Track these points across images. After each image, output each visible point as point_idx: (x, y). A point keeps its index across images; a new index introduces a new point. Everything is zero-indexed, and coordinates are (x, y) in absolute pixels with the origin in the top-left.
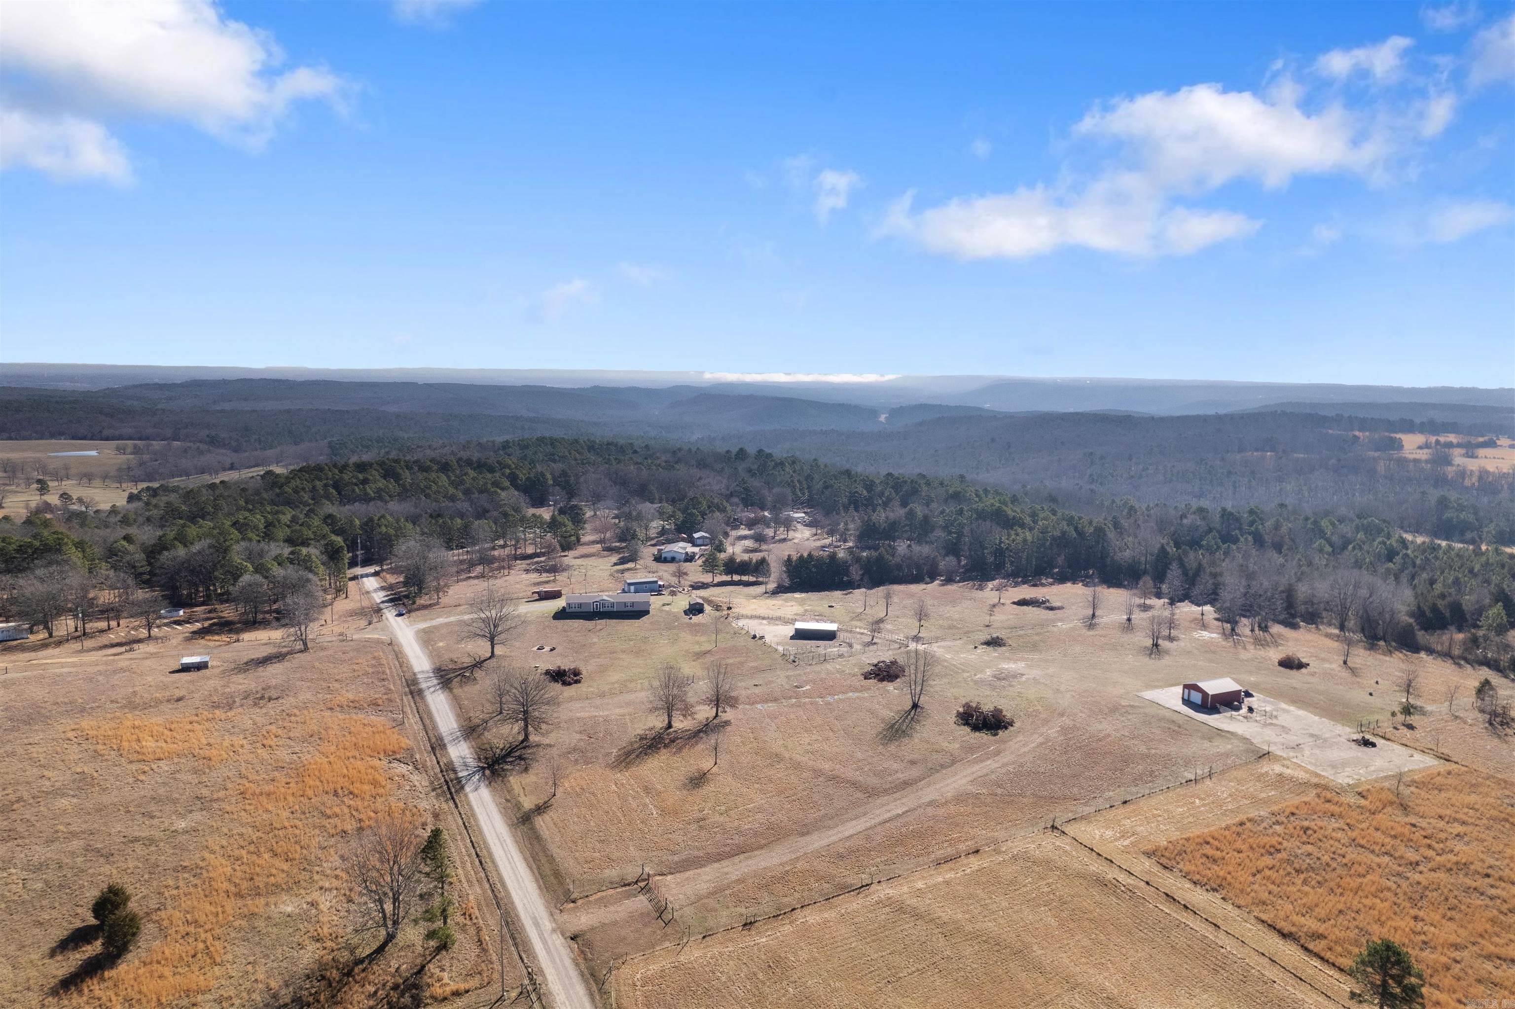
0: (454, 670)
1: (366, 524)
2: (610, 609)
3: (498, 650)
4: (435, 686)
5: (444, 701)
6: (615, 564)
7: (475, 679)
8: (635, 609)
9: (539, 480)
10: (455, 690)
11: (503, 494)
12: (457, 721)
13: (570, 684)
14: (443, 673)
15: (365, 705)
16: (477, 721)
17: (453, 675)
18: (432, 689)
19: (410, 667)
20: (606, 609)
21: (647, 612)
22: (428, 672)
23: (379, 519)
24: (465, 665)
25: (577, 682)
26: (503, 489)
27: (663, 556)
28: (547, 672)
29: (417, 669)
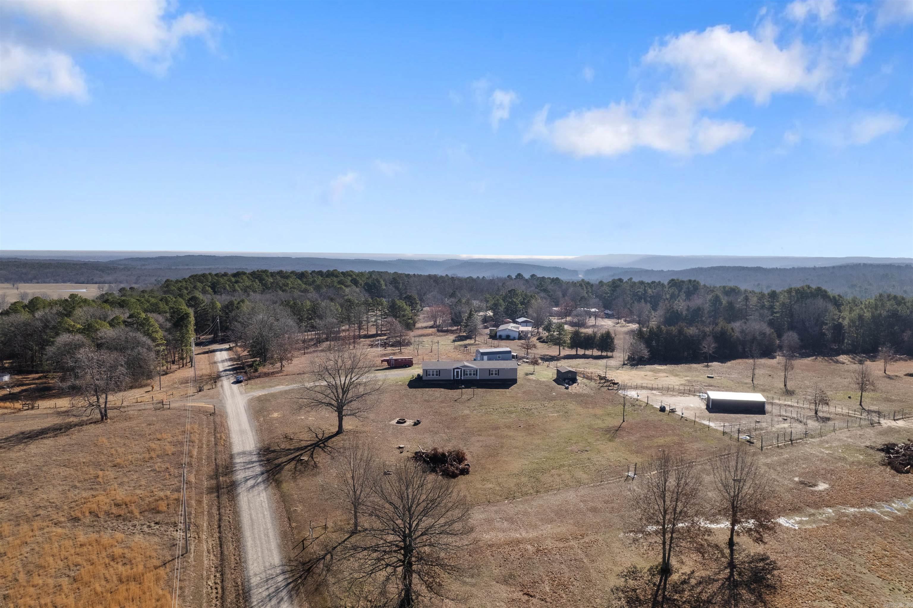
0: (288, 451)
1: (227, 307)
2: (473, 377)
3: (348, 424)
4: (255, 477)
5: (266, 505)
6: (454, 341)
7: (315, 466)
8: (501, 377)
9: (375, 284)
10: (284, 485)
11: (347, 290)
12: (282, 547)
13: (454, 476)
14: (271, 456)
15: (136, 513)
16: (315, 549)
17: (284, 459)
18: (251, 483)
19: (228, 446)
20: (468, 377)
21: (514, 381)
22: (250, 453)
23: (239, 303)
24: (304, 444)
25: (465, 472)
26: (346, 286)
27: (498, 334)
28: (418, 457)
29: (237, 448)
